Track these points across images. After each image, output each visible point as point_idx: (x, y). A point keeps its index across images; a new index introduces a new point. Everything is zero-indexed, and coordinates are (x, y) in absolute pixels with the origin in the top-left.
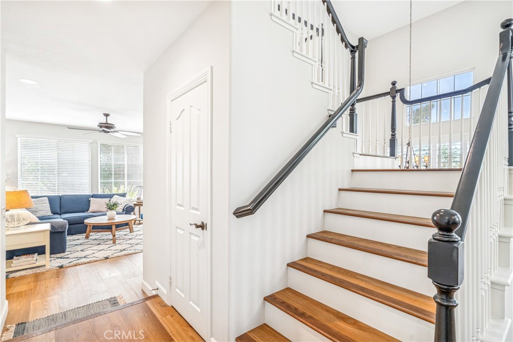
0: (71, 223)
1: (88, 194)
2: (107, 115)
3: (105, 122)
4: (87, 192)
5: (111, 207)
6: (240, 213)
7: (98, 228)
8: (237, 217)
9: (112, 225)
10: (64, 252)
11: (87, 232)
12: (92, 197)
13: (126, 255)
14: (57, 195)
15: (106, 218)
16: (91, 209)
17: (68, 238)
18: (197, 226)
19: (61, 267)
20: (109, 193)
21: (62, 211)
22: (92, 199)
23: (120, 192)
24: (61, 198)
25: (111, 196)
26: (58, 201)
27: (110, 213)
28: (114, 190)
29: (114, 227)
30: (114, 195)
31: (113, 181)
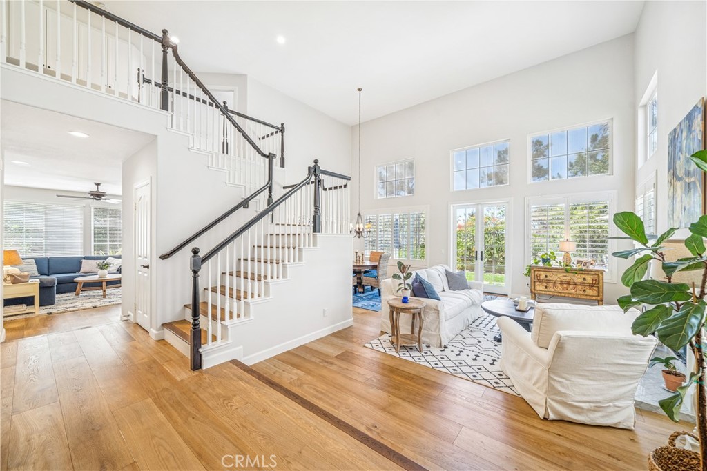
0: (60, 282)
1: (80, 255)
2: (98, 184)
3: (96, 190)
4: (79, 254)
5: (102, 267)
6: (163, 257)
7: (89, 285)
8: (163, 259)
9: (102, 282)
10: (53, 304)
11: (77, 291)
12: (84, 259)
13: (113, 305)
14: (44, 257)
15: (98, 276)
16: (82, 270)
17: (57, 296)
18: (144, 267)
19: (50, 314)
20: (104, 255)
21: (51, 272)
22: (83, 261)
23: (117, 254)
24: (49, 260)
25: (105, 258)
26: (46, 262)
27: (100, 272)
28: (110, 253)
29: (104, 284)
30: (108, 257)
31: (108, 243)
